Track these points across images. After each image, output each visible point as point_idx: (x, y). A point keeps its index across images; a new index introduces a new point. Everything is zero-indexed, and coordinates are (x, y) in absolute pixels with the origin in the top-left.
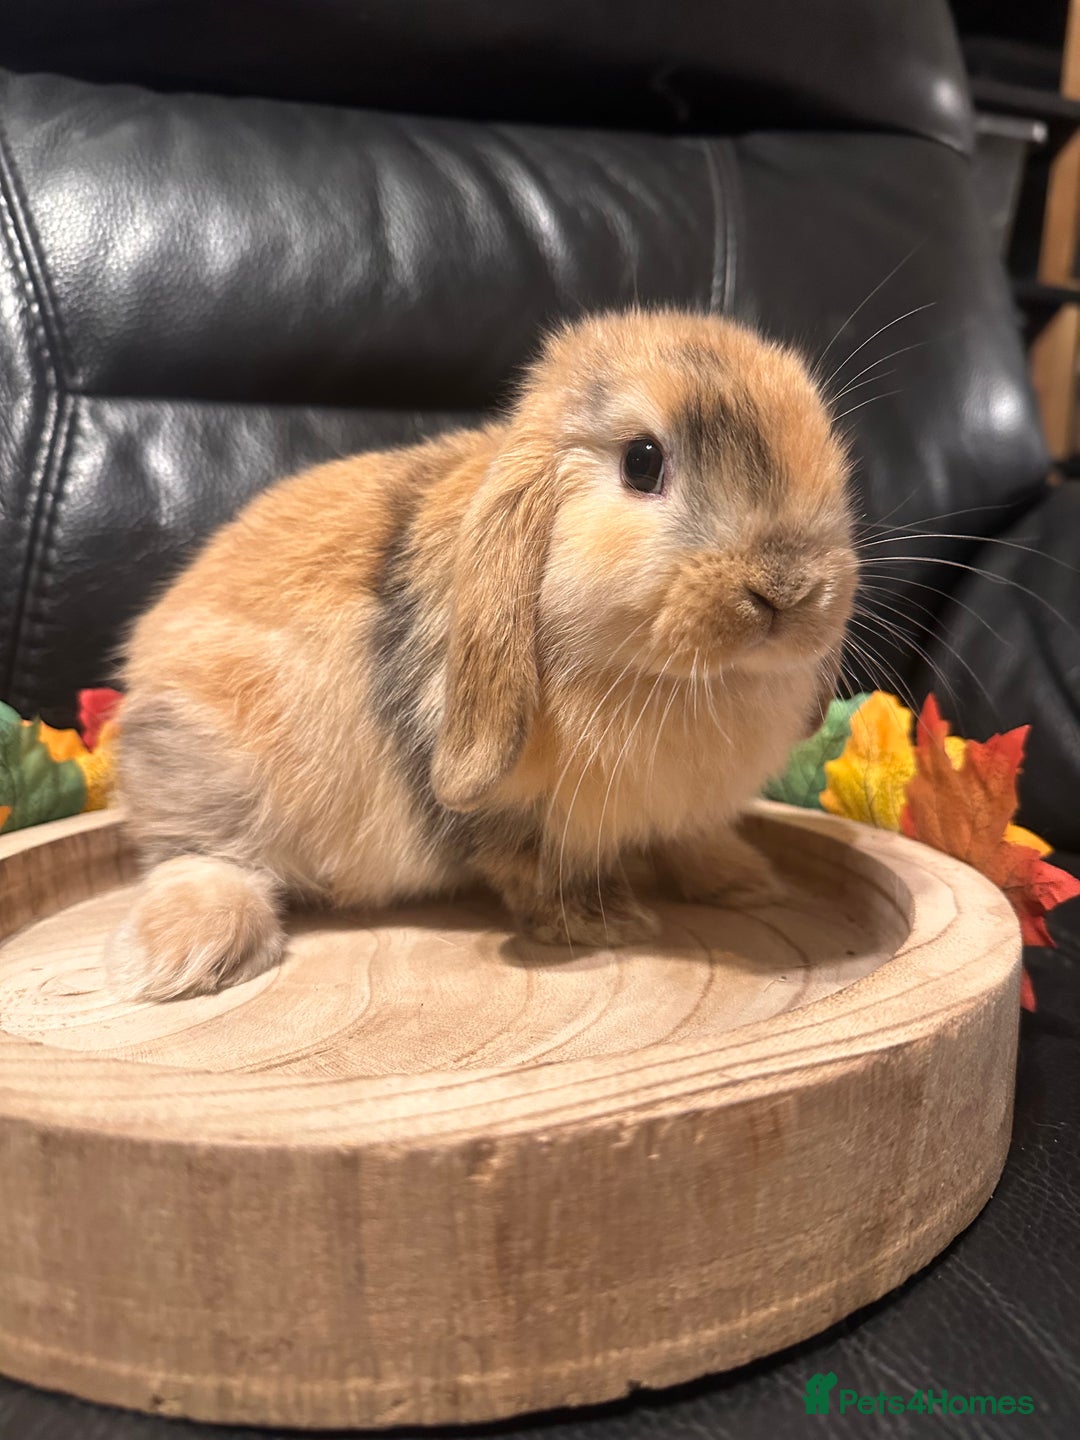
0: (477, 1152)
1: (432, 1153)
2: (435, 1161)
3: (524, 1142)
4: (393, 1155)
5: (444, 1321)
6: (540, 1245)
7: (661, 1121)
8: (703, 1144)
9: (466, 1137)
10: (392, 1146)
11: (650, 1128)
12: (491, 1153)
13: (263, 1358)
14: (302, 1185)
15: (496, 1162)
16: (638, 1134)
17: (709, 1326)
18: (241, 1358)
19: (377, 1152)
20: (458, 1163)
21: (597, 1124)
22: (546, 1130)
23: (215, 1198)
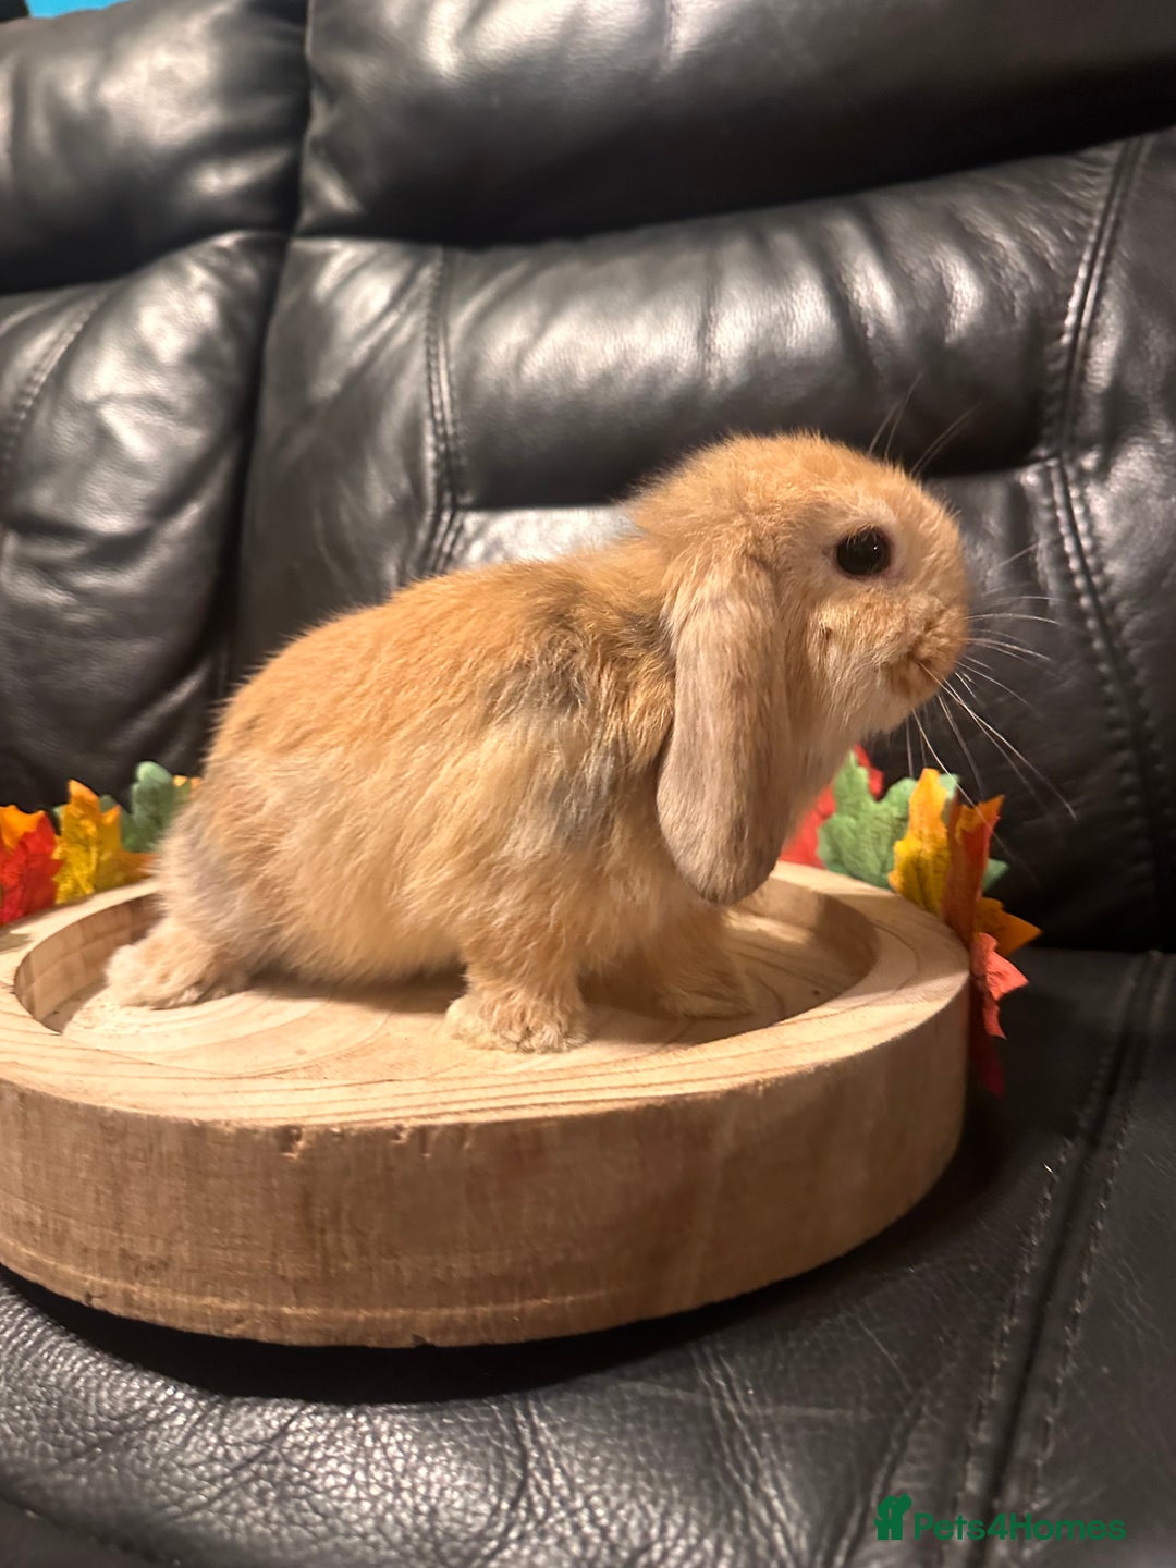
0: (287, 1135)
1: (255, 1131)
2: (257, 1137)
3: (322, 1131)
4: (229, 1130)
5: (267, 1262)
6: (337, 1213)
7: (433, 1127)
8: (469, 1150)
9: (282, 1123)
10: (227, 1124)
11: (421, 1133)
12: (298, 1137)
13: (150, 1273)
14: (170, 1145)
15: (301, 1144)
16: (411, 1136)
17: (483, 1303)
18: (137, 1273)
19: (218, 1126)
20: (272, 1141)
21: (381, 1124)
22: (341, 1124)
23: (117, 1149)
